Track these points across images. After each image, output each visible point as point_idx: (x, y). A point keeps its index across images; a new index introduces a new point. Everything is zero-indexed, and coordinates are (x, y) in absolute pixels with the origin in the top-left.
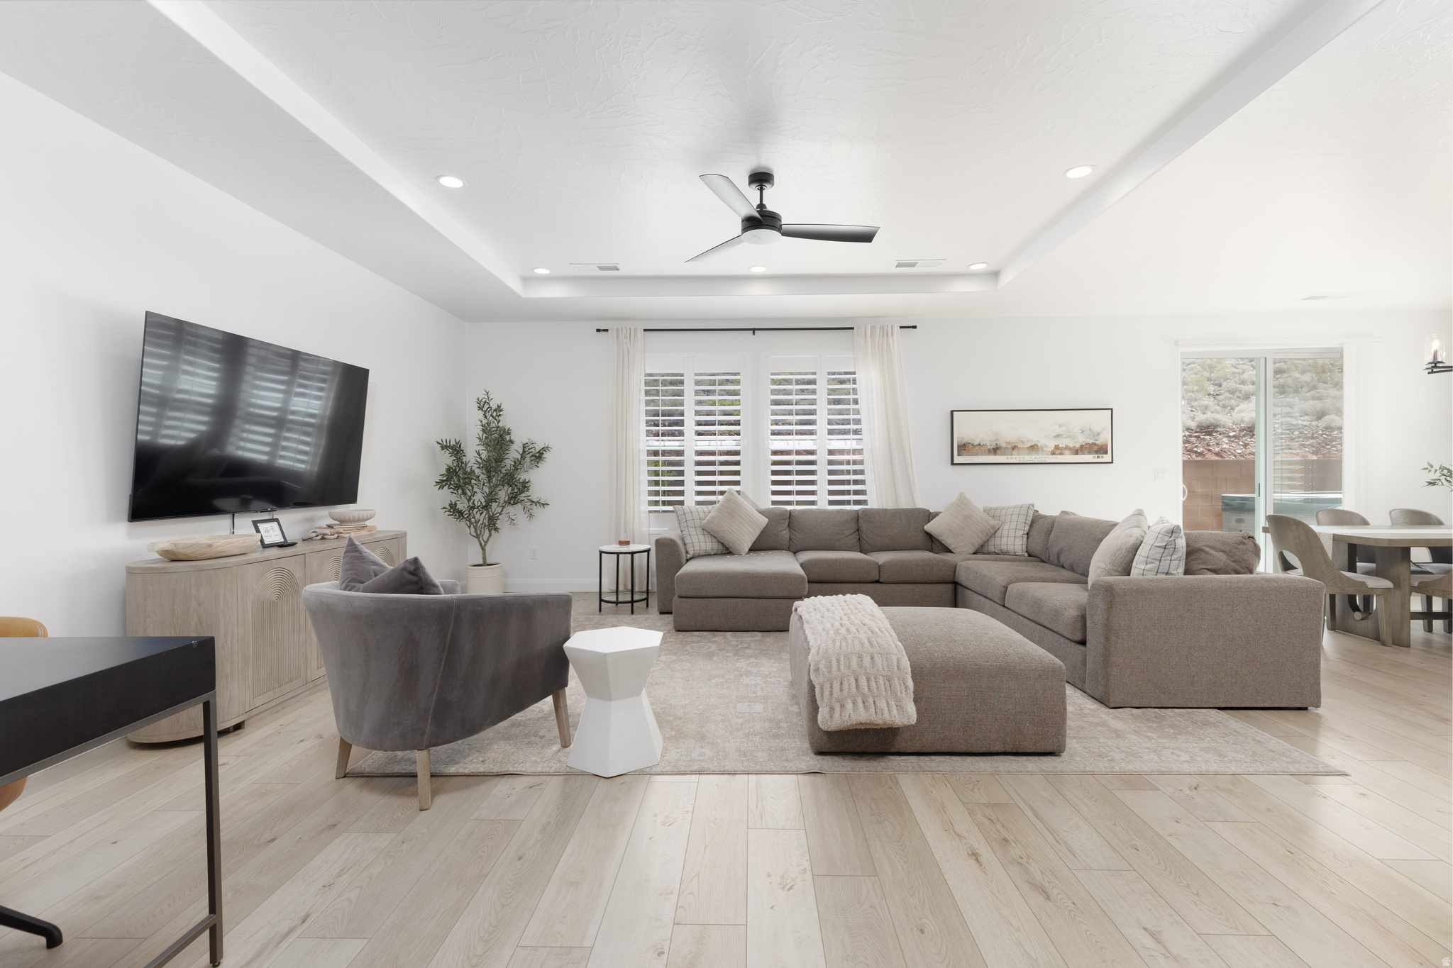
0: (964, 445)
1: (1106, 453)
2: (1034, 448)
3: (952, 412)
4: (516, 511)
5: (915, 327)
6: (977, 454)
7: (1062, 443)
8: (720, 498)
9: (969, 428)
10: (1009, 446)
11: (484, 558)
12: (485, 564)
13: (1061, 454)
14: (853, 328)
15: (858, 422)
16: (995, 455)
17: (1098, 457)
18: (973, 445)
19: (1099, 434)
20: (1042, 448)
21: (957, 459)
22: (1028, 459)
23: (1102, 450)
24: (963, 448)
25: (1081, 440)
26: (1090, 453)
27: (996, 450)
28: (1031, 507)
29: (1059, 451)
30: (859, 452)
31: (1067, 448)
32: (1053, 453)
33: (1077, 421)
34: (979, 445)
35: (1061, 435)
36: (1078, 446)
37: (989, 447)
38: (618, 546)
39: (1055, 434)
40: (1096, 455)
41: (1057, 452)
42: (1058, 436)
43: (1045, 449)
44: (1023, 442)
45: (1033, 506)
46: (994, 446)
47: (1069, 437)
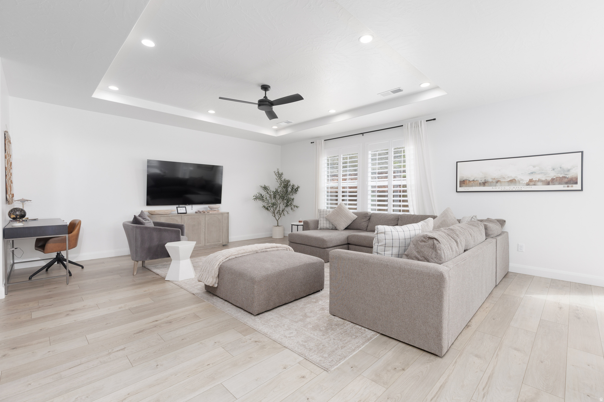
0: (464, 181)
1: (576, 183)
2: (512, 181)
3: (457, 162)
4: (289, 209)
5: (434, 119)
6: (472, 186)
7: (535, 178)
8: (336, 206)
9: (466, 171)
10: (494, 181)
11: (278, 224)
12: (278, 226)
13: (534, 185)
14: (402, 126)
15: (404, 171)
16: (484, 186)
17: (568, 187)
18: (469, 181)
19: (569, 170)
20: (519, 182)
21: (459, 189)
22: (507, 188)
23: (574, 181)
24: (463, 183)
25: (552, 175)
26: (560, 183)
27: (484, 184)
28: (474, 217)
29: (533, 183)
30: (405, 186)
31: (539, 181)
32: (528, 184)
33: (548, 162)
34: (474, 180)
35: (535, 172)
36: (549, 179)
37: (480, 182)
38: (298, 223)
39: (530, 172)
40: (566, 185)
41: (531, 183)
42: (532, 173)
43: (521, 182)
44: (504, 178)
45: (476, 217)
46: (483, 181)
47: (541, 173)
